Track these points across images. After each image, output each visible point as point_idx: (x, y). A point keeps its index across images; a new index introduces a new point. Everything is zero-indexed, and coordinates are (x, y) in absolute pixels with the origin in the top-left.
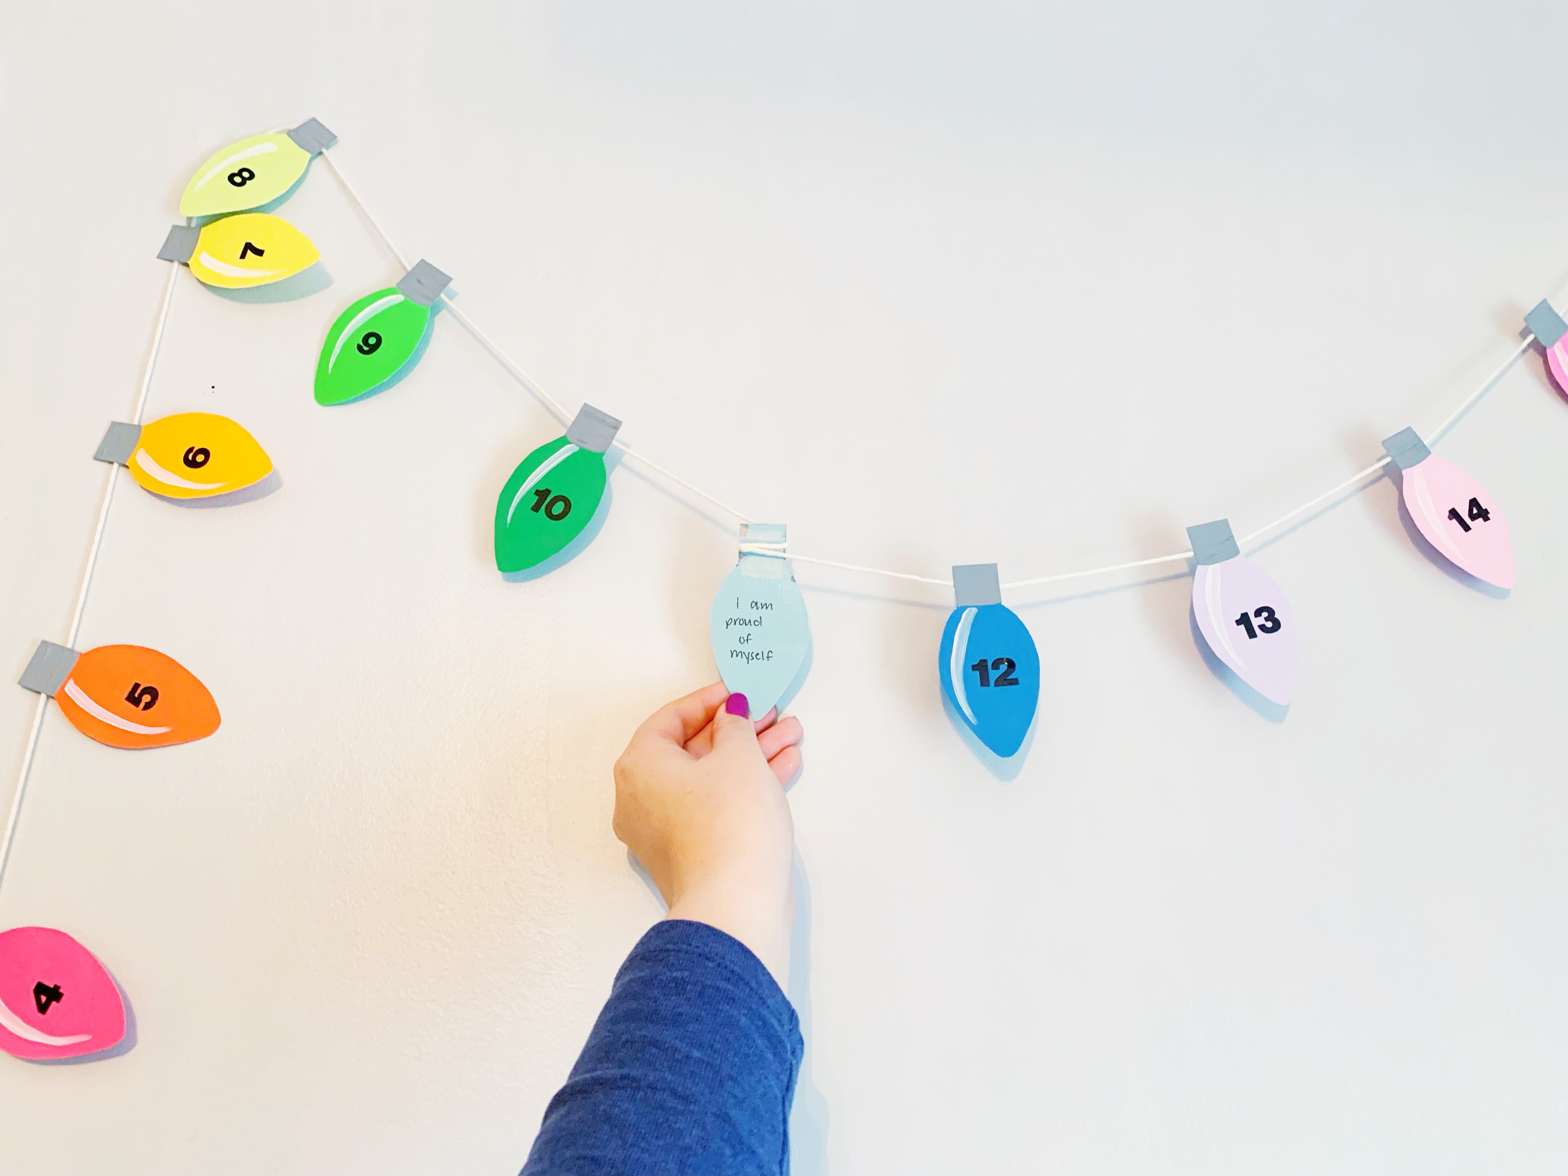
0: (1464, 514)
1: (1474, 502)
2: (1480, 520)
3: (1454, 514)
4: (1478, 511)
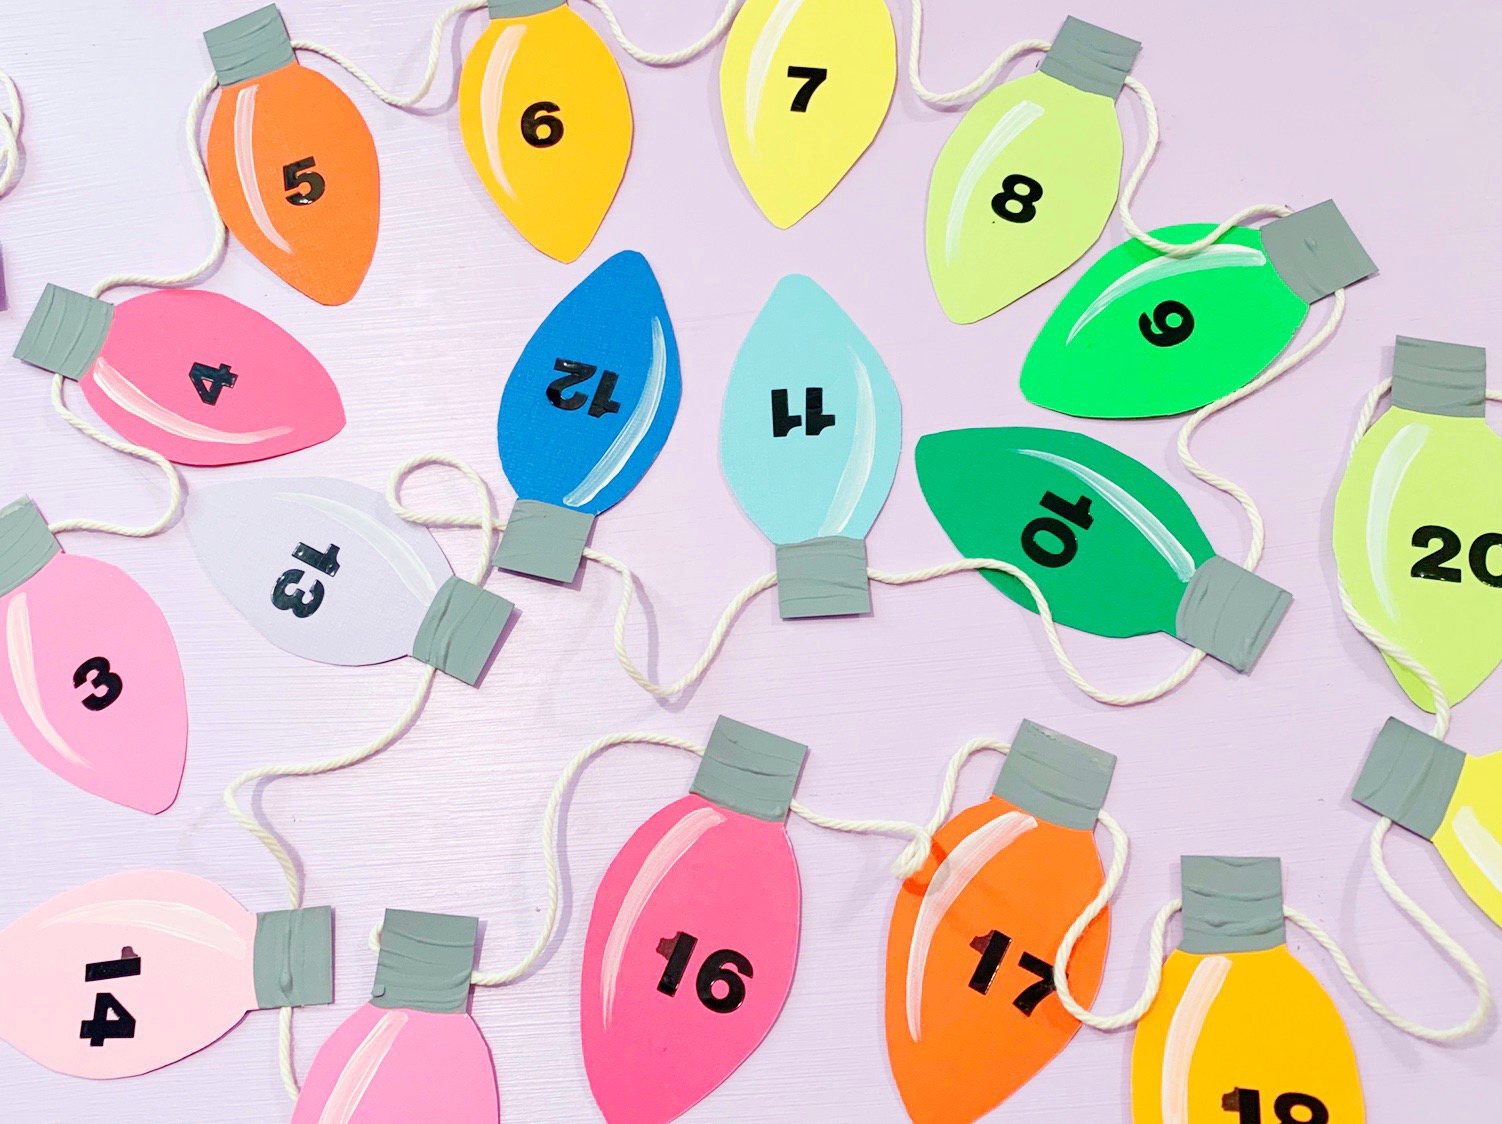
3: (128, 965)
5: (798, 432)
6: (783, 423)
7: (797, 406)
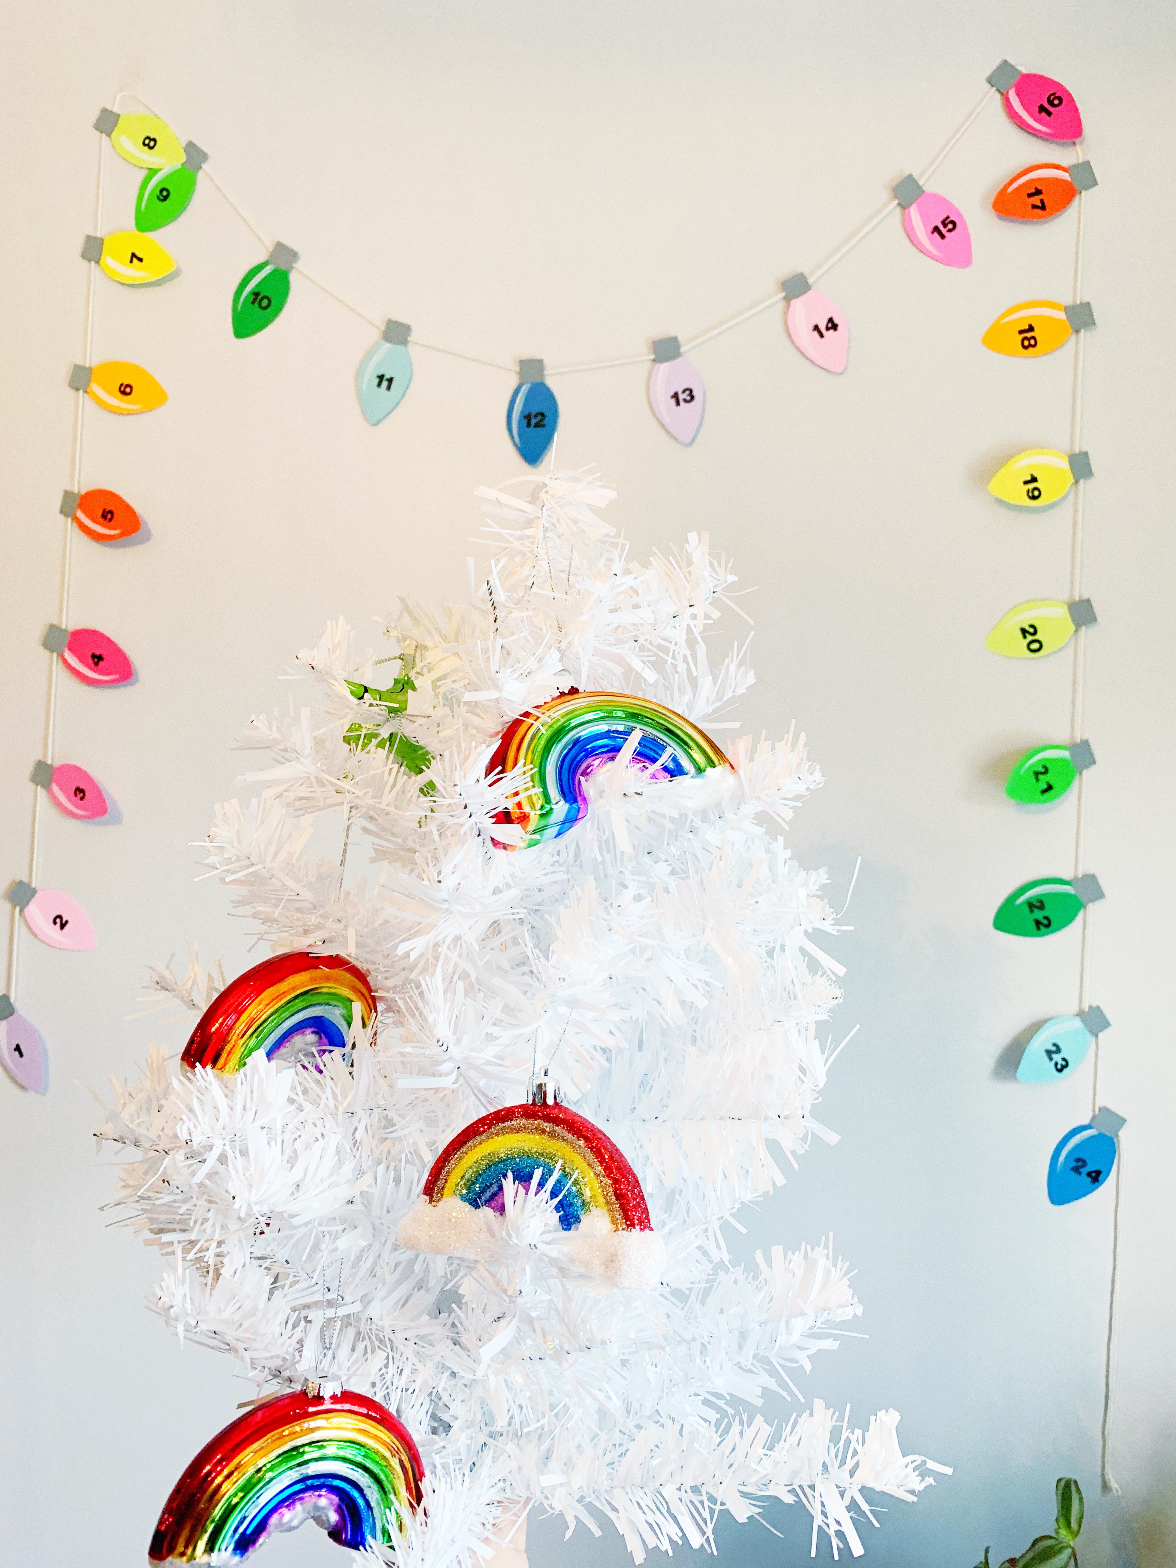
0: (823, 328)
1: (831, 320)
2: (832, 331)
3: (816, 328)
4: (832, 325)
5: (387, 376)
6: (390, 381)
7: (385, 384)
